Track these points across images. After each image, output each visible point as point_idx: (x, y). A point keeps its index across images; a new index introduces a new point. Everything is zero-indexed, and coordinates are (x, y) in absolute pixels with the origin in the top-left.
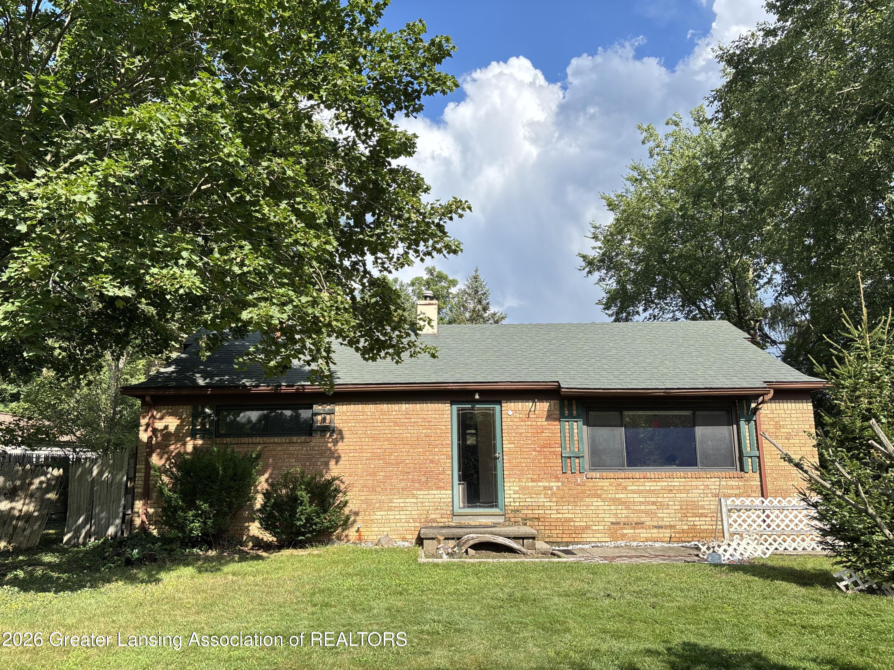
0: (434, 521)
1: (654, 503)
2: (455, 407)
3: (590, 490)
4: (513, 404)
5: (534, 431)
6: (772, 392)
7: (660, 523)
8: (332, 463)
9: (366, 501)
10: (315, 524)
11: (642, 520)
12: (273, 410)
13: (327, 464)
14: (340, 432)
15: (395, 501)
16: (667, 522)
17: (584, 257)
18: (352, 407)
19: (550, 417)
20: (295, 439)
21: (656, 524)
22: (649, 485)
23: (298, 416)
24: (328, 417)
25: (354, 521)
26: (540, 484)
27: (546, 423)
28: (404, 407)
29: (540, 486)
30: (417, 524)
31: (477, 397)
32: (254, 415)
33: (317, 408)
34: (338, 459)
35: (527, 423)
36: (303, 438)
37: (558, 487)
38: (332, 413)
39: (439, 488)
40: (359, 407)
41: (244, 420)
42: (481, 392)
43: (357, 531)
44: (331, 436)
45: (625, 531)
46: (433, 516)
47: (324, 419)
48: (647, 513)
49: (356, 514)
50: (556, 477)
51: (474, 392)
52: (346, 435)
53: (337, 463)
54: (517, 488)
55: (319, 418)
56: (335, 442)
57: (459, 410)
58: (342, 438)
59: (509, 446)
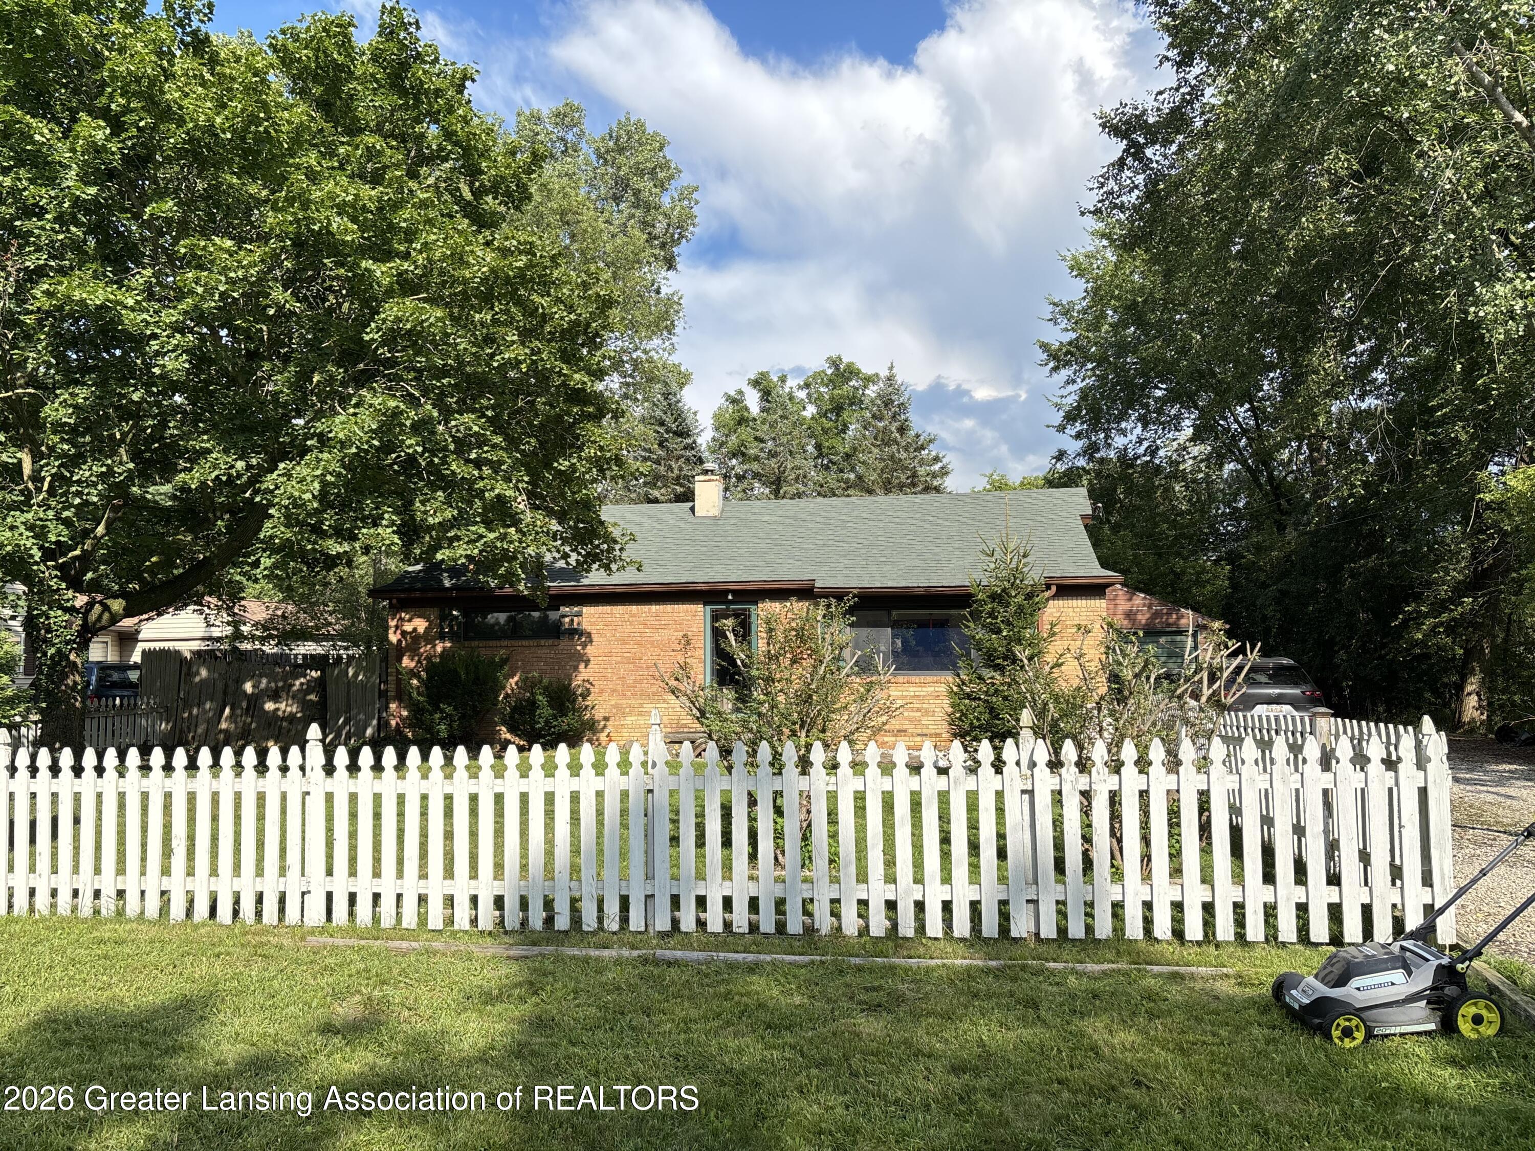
0: (685, 726)
1: (918, 710)
2: (708, 608)
4: (769, 604)
6: (1054, 588)
7: (925, 731)
8: (582, 666)
9: (616, 706)
10: (554, 727)
11: (905, 727)
12: (520, 612)
13: (576, 668)
14: (589, 635)
15: (645, 706)
16: (932, 729)
17: (1044, 346)
18: (600, 609)
20: (543, 642)
21: (920, 731)
22: (913, 690)
23: (547, 616)
24: (576, 619)
25: (605, 727)
28: (654, 608)
30: (669, 730)
31: (730, 597)
32: (502, 617)
33: (565, 610)
34: (587, 662)
36: (551, 642)
38: (579, 615)
40: (608, 609)
41: (492, 621)
42: (734, 592)
43: (608, 736)
44: (579, 639)
45: (886, 739)
46: (684, 722)
47: (572, 621)
48: (910, 720)
49: (606, 719)
51: (727, 592)
52: (595, 637)
53: (586, 666)
55: (567, 620)
56: (584, 646)
57: (712, 611)
58: (591, 641)
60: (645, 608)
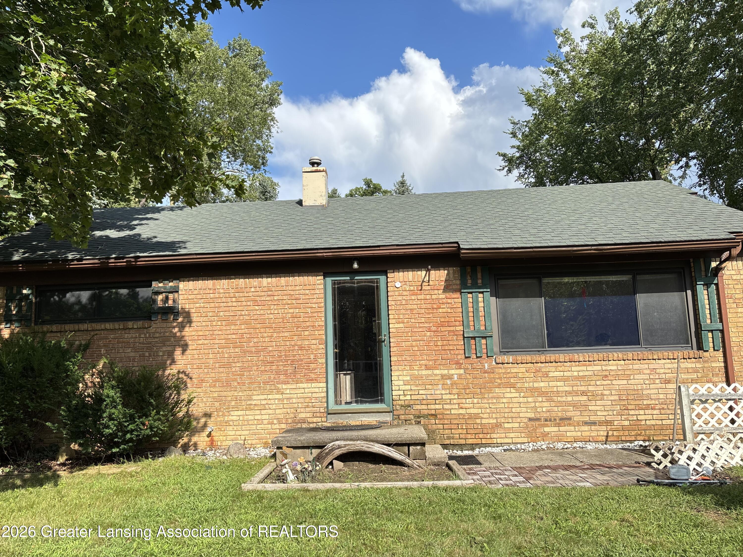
0: (304, 421)
1: (584, 393)
2: (329, 280)
3: (500, 378)
4: (401, 274)
5: (429, 306)
7: (593, 418)
8: (178, 353)
9: (219, 399)
10: (132, 431)
11: (569, 414)
12: (106, 289)
13: (171, 354)
14: (187, 315)
15: (254, 397)
16: (601, 416)
18: (200, 284)
19: (447, 288)
20: (130, 324)
21: (587, 419)
22: (577, 370)
23: (134, 296)
24: (171, 296)
25: (205, 425)
26: (437, 372)
27: (443, 296)
28: (266, 281)
29: (436, 375)
30: (283, 426)
31: (356, 266)
32: (85, 296)
33: (157, 285)
34: (185, 348)
35: (419, 297)
36: (140, 324)
37: (460, 375)
38: (175, 291)
39: (311, 380)
40: (210, 283)
42: (361, 260)
43: (209, 435)
44: (175, 319)
45: (547, 429)
46: (303, 415)
47: (167, 298)
48: (574, 405)
49: (208, 415)
50: (457, 363)
51: (351, 259)
52: (194, 317)
53: (184, 351)
54: (408, 378)
55: (160, 297)
56: (182, 327)
57: (334, 283)
58: (190, 322)
59: (397, 326)
60: (255, 282)
